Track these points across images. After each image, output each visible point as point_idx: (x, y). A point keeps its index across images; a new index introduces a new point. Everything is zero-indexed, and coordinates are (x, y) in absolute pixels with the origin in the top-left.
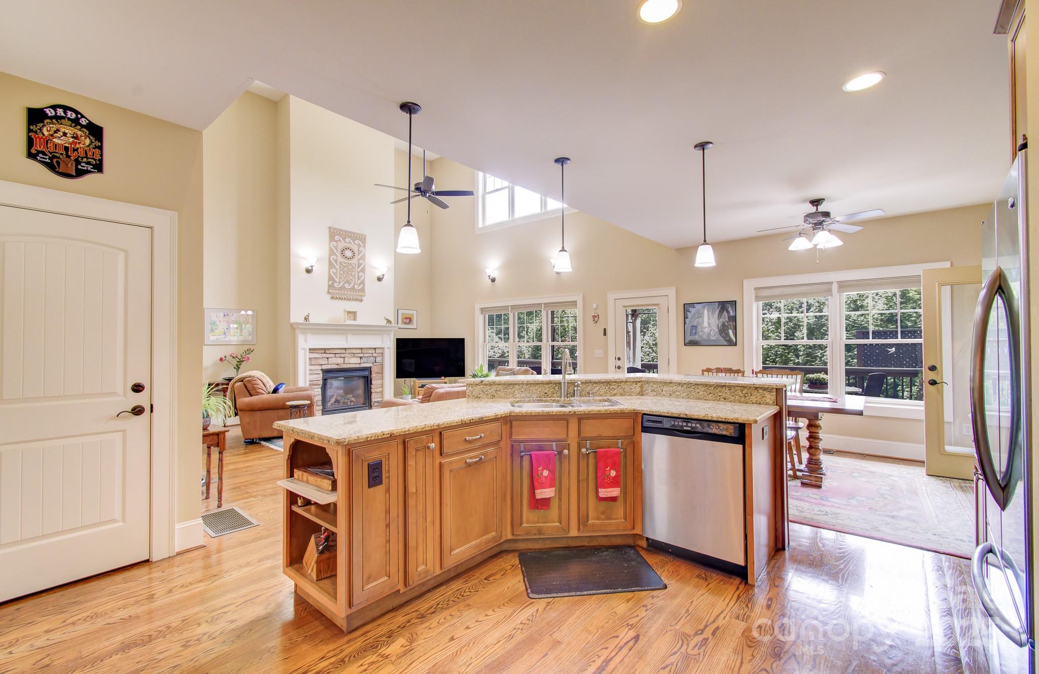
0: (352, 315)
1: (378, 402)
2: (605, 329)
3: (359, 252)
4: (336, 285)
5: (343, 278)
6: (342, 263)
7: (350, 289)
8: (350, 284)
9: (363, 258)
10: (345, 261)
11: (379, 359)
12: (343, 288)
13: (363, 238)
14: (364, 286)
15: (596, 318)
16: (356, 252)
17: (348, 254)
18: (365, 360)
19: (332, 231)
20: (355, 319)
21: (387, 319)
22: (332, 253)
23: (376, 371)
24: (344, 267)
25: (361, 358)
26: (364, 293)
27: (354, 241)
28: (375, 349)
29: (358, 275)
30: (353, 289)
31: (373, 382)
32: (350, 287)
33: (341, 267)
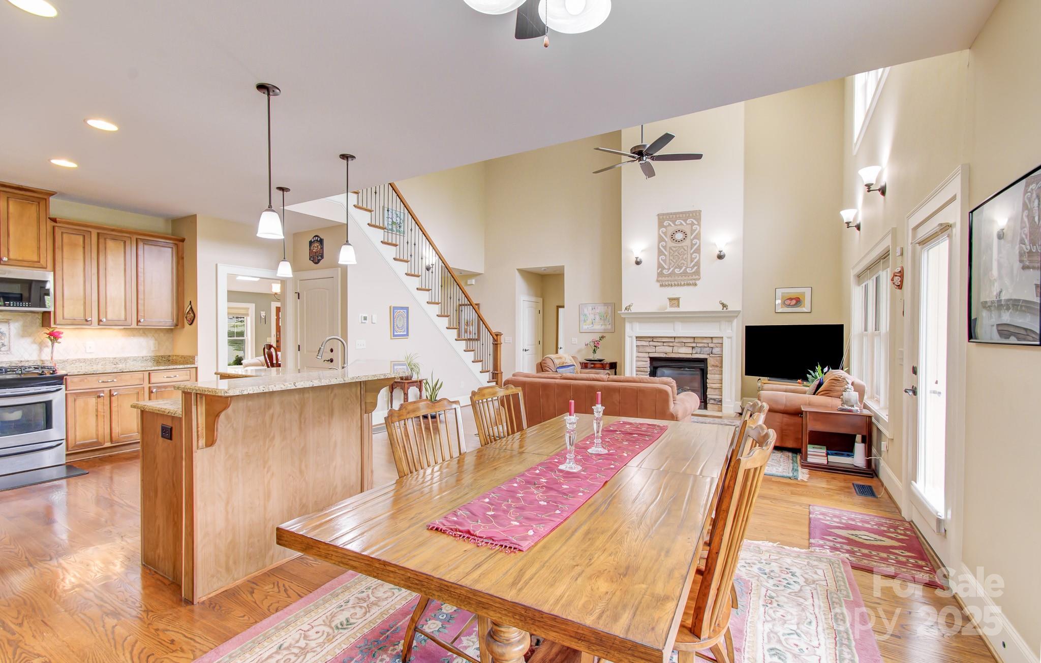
0: (675, 302)
1: (714, 400)
3: (692, 231)
4: (665, 272)
5: (673, 264)
6: (672, 248)
7: (681, 273)
8: (681, 268)
9: (698, 237)
10: (677, 245)
11: (716, 351)
12: (673, 273)
13: (698, 214)
14: (699, 268)
16: (688, 233)
17: (679, 236)
18: (698, 350)
19: (661, 217)
20: (678, 306)
21: (722, 304)
22: (661, 239)
23: (713, 363)
24: (675, 251)
25: (693, 348)
26: (699, 275)
27: (685, 221)
28: (712, 338)
29: (691, 257)
30: (685, 273)
31: (709, 376)
32: (681, 271)
33: (670, 253)
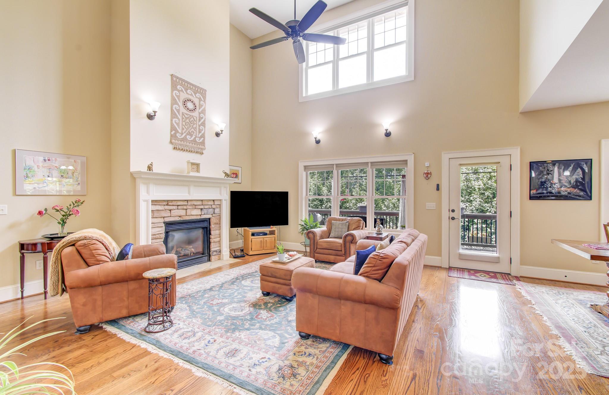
0: (195, 167)
1: (216, 251)
2: (438, 185)
3: (200, 106)
4: (178, 135)
5: (185, 130)
6: (185, 114)
7: (192, 141)
8: (192, 136)
9: (204, 112)
10: (188, 113)
11: (217, 211)
12: (184, 139)
13: (204, 92)
14: (204, 140)
15: (428, 175)
16: (197, 105)
17: (190, 105)
18: (205, 211)
19: (174, 79)
20: (198, 171)
21: (225, 173)
22: (174, 102)
23: (215, 222)
24: (186, 118)
25: (201, 209)
26: (204, 146)
27: (195, 94)
28: (214, 200)
29: (199, 129)
31: (212, 232)
32: (192, 139)
33: (183, 118)
